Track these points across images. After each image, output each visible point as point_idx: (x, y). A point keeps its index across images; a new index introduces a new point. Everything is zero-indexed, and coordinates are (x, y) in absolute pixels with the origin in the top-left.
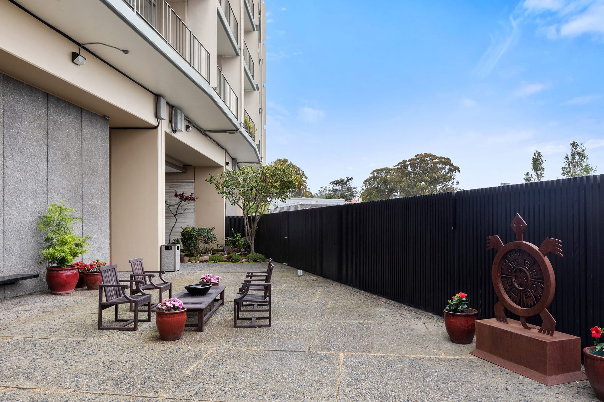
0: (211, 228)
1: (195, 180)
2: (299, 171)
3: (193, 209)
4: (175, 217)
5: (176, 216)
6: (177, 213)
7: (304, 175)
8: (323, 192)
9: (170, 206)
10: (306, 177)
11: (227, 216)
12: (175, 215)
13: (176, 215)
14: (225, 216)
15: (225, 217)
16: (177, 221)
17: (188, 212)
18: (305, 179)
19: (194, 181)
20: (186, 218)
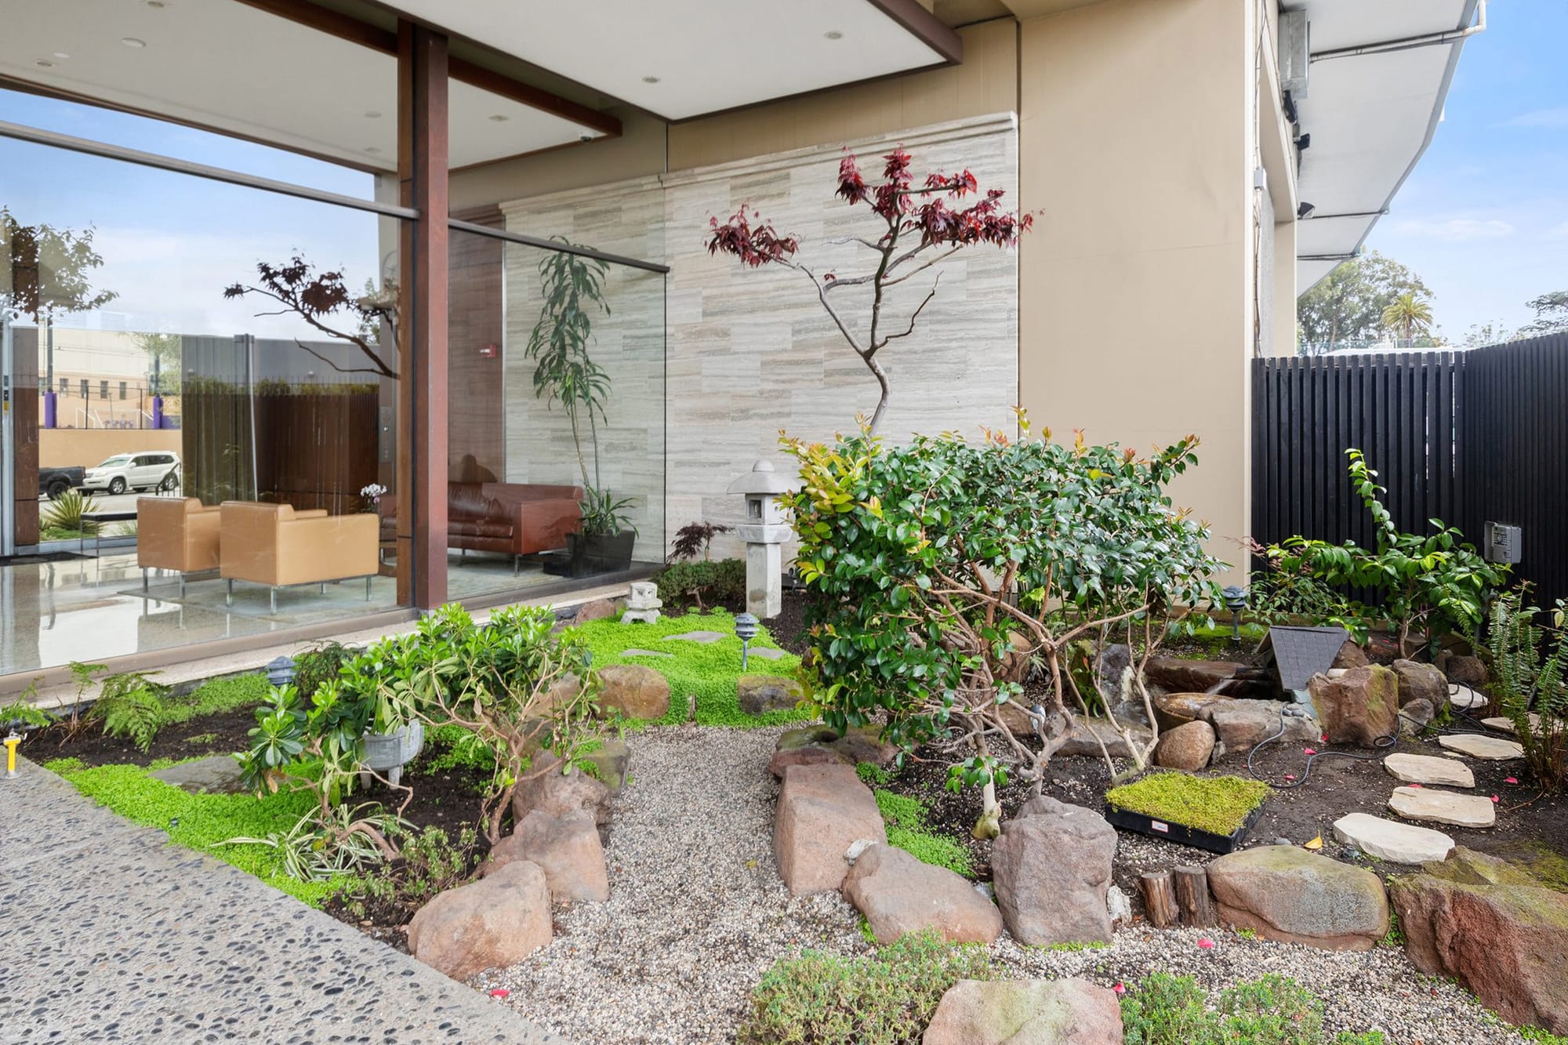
0: (1148, 455)
1: (1019, 112)
2: (1405, 275)
3: (1004, 315)
4: (873, 368)
5: (876, 359)
6: (880, 338)
7: (1421, 288)
8: (1478, 339)
9: (828, 287)
10: (1428, 293)
11: (1266, 355)
12: (867, 356)
13: (873, 349)
14: (1249, 355)
15: (1258, 364)
16: (889, 397)
17: (972, 334)
18: (1425, 298)
19: (1013, 116)
20: (959, 376)
